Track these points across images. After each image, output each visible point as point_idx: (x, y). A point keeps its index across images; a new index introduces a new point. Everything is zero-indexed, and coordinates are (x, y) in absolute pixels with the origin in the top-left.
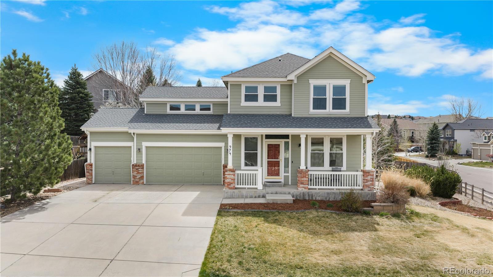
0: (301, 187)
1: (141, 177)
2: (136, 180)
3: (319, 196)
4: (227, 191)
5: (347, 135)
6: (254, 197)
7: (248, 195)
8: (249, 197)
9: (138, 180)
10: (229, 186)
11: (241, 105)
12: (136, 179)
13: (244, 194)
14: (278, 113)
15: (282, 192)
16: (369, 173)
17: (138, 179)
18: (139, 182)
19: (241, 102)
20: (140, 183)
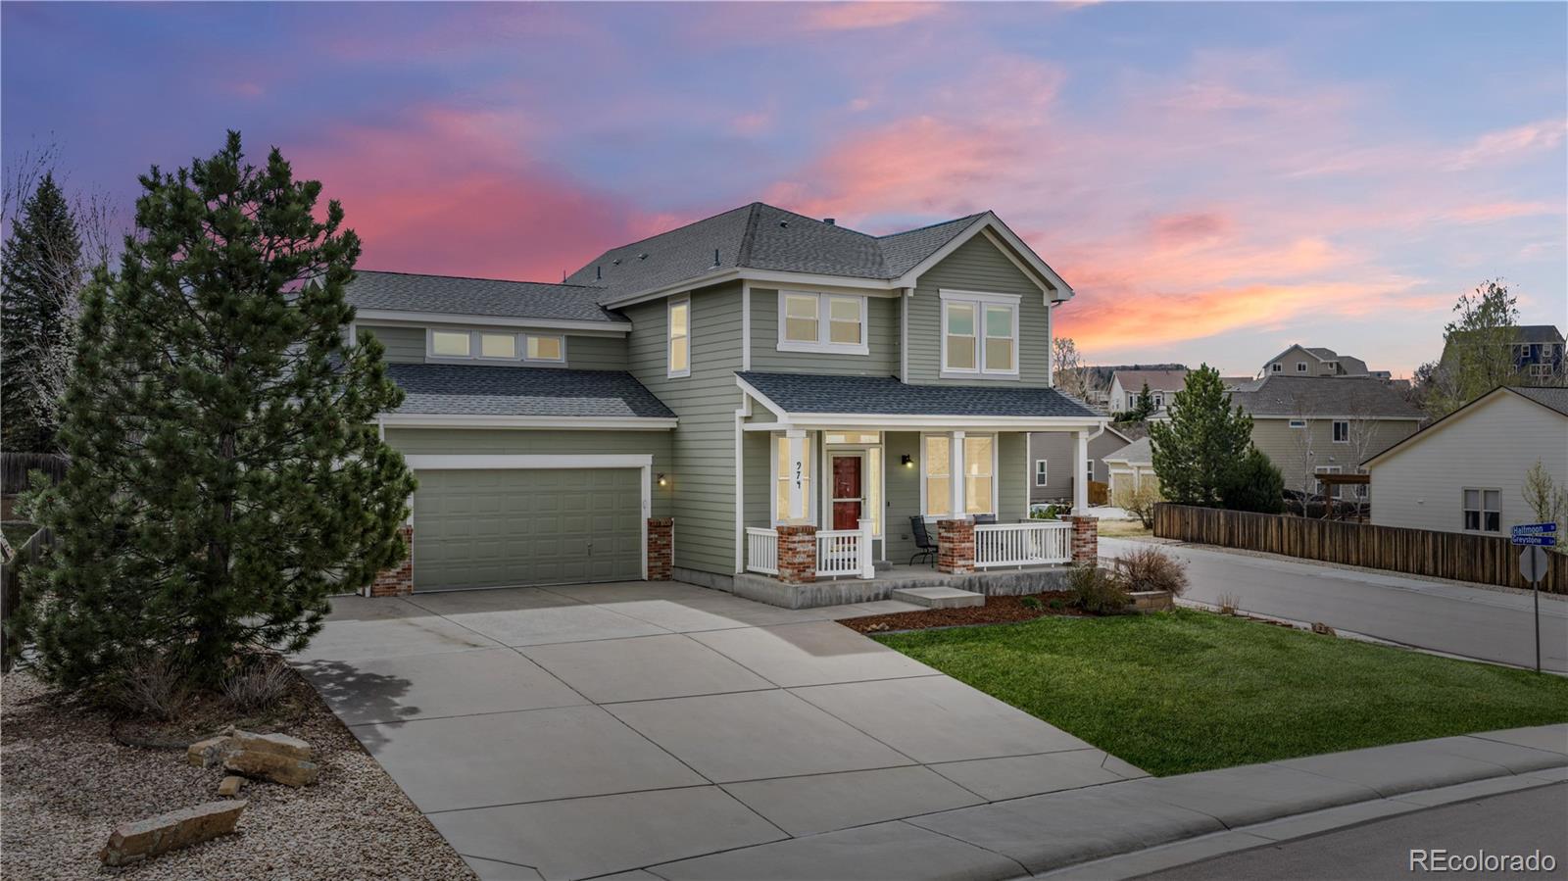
0: (959, 566)
1: (403, 569)
2: (387, 581)
3: (1001, 586)
4: (803, 589)
5: (1000, 433)
6: (865, 599)
7: (853, 594)
8: (853, 600)
9: (395, 580)
10: (803, 575)
11: (778, 349)
12: (389, 577)
13: (843, 594)
14: (863, 374)
15: (927, 583)
16: (1088, 523)
17: (394, 577)
18: (398, 587)
19: (777, 339)
20: (400, 591)
